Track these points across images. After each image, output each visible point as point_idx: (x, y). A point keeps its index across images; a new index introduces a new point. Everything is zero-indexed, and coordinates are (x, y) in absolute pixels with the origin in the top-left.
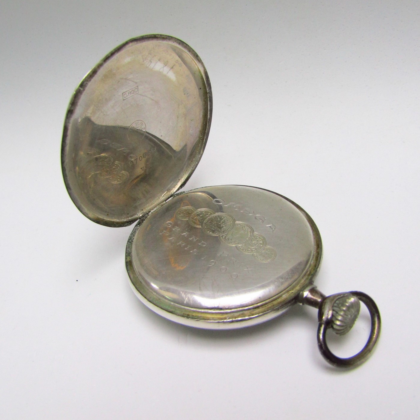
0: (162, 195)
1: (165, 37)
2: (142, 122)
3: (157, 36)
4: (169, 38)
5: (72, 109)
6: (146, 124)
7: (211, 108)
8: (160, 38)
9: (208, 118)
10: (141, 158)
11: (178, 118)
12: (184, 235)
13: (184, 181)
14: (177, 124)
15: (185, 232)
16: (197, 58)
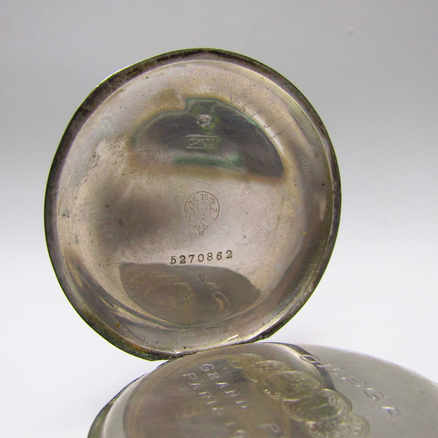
0: (227, 338)
1: (269, 71)
2: (214, 198)
3: (254, 62)
4: (274, 74)
5: (87, 108)
6: (220, 206)
7: (337, 220)
8: (259, 67)
9: (330, 235)
10: (201, 257)
11: (279, 219)
12: (220, 385)
13: (270, 328)
14: (276, 229)
15: (225, 382)
16: (320, 127)
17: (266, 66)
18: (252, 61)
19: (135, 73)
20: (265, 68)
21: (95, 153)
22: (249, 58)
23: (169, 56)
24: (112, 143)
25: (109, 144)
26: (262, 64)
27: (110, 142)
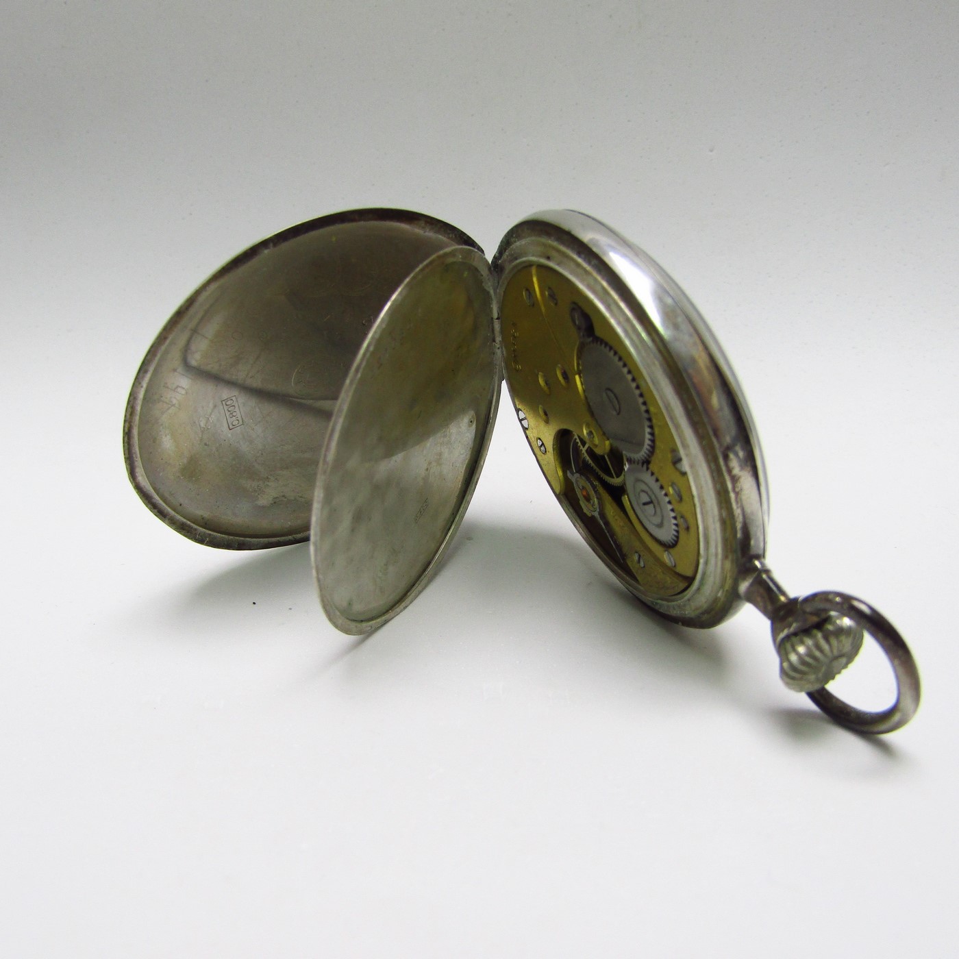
17: (125, 416)
18: (127, 433)
19: (187, 528)
20: (128, 416)
21: (272, 504)
22: (124, 438)
23: (156, 511)
24: (257, 494)
25: (259, 496)
26: (125, 421)
27: (257, 496)
